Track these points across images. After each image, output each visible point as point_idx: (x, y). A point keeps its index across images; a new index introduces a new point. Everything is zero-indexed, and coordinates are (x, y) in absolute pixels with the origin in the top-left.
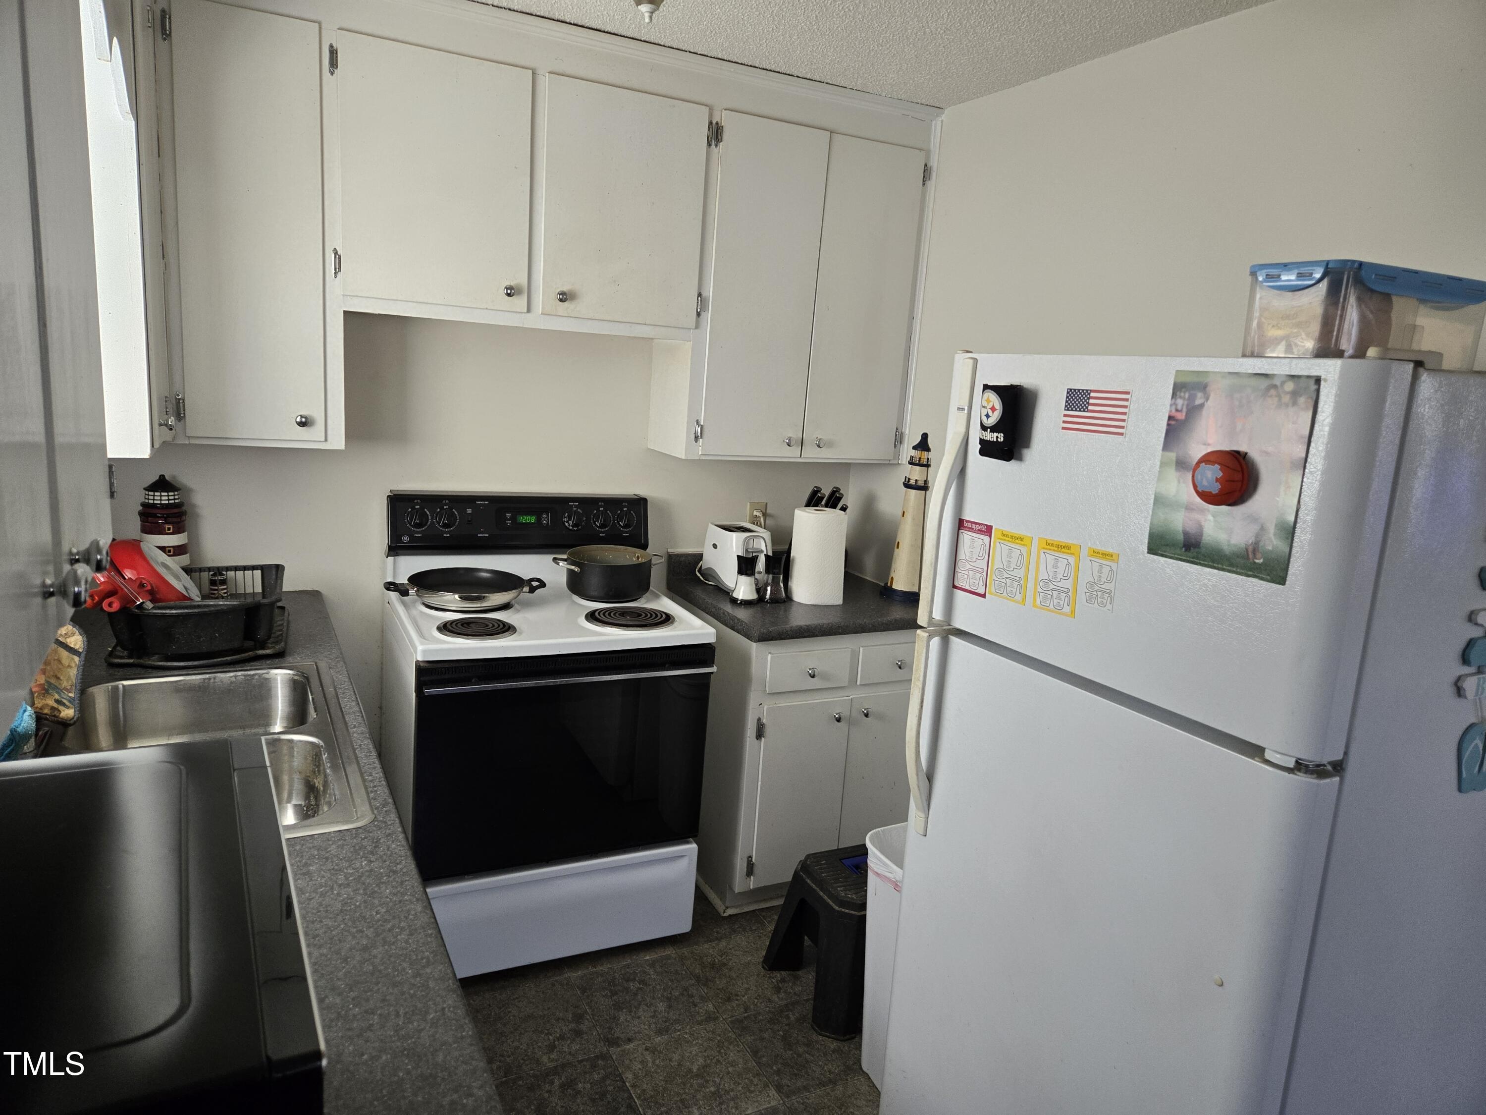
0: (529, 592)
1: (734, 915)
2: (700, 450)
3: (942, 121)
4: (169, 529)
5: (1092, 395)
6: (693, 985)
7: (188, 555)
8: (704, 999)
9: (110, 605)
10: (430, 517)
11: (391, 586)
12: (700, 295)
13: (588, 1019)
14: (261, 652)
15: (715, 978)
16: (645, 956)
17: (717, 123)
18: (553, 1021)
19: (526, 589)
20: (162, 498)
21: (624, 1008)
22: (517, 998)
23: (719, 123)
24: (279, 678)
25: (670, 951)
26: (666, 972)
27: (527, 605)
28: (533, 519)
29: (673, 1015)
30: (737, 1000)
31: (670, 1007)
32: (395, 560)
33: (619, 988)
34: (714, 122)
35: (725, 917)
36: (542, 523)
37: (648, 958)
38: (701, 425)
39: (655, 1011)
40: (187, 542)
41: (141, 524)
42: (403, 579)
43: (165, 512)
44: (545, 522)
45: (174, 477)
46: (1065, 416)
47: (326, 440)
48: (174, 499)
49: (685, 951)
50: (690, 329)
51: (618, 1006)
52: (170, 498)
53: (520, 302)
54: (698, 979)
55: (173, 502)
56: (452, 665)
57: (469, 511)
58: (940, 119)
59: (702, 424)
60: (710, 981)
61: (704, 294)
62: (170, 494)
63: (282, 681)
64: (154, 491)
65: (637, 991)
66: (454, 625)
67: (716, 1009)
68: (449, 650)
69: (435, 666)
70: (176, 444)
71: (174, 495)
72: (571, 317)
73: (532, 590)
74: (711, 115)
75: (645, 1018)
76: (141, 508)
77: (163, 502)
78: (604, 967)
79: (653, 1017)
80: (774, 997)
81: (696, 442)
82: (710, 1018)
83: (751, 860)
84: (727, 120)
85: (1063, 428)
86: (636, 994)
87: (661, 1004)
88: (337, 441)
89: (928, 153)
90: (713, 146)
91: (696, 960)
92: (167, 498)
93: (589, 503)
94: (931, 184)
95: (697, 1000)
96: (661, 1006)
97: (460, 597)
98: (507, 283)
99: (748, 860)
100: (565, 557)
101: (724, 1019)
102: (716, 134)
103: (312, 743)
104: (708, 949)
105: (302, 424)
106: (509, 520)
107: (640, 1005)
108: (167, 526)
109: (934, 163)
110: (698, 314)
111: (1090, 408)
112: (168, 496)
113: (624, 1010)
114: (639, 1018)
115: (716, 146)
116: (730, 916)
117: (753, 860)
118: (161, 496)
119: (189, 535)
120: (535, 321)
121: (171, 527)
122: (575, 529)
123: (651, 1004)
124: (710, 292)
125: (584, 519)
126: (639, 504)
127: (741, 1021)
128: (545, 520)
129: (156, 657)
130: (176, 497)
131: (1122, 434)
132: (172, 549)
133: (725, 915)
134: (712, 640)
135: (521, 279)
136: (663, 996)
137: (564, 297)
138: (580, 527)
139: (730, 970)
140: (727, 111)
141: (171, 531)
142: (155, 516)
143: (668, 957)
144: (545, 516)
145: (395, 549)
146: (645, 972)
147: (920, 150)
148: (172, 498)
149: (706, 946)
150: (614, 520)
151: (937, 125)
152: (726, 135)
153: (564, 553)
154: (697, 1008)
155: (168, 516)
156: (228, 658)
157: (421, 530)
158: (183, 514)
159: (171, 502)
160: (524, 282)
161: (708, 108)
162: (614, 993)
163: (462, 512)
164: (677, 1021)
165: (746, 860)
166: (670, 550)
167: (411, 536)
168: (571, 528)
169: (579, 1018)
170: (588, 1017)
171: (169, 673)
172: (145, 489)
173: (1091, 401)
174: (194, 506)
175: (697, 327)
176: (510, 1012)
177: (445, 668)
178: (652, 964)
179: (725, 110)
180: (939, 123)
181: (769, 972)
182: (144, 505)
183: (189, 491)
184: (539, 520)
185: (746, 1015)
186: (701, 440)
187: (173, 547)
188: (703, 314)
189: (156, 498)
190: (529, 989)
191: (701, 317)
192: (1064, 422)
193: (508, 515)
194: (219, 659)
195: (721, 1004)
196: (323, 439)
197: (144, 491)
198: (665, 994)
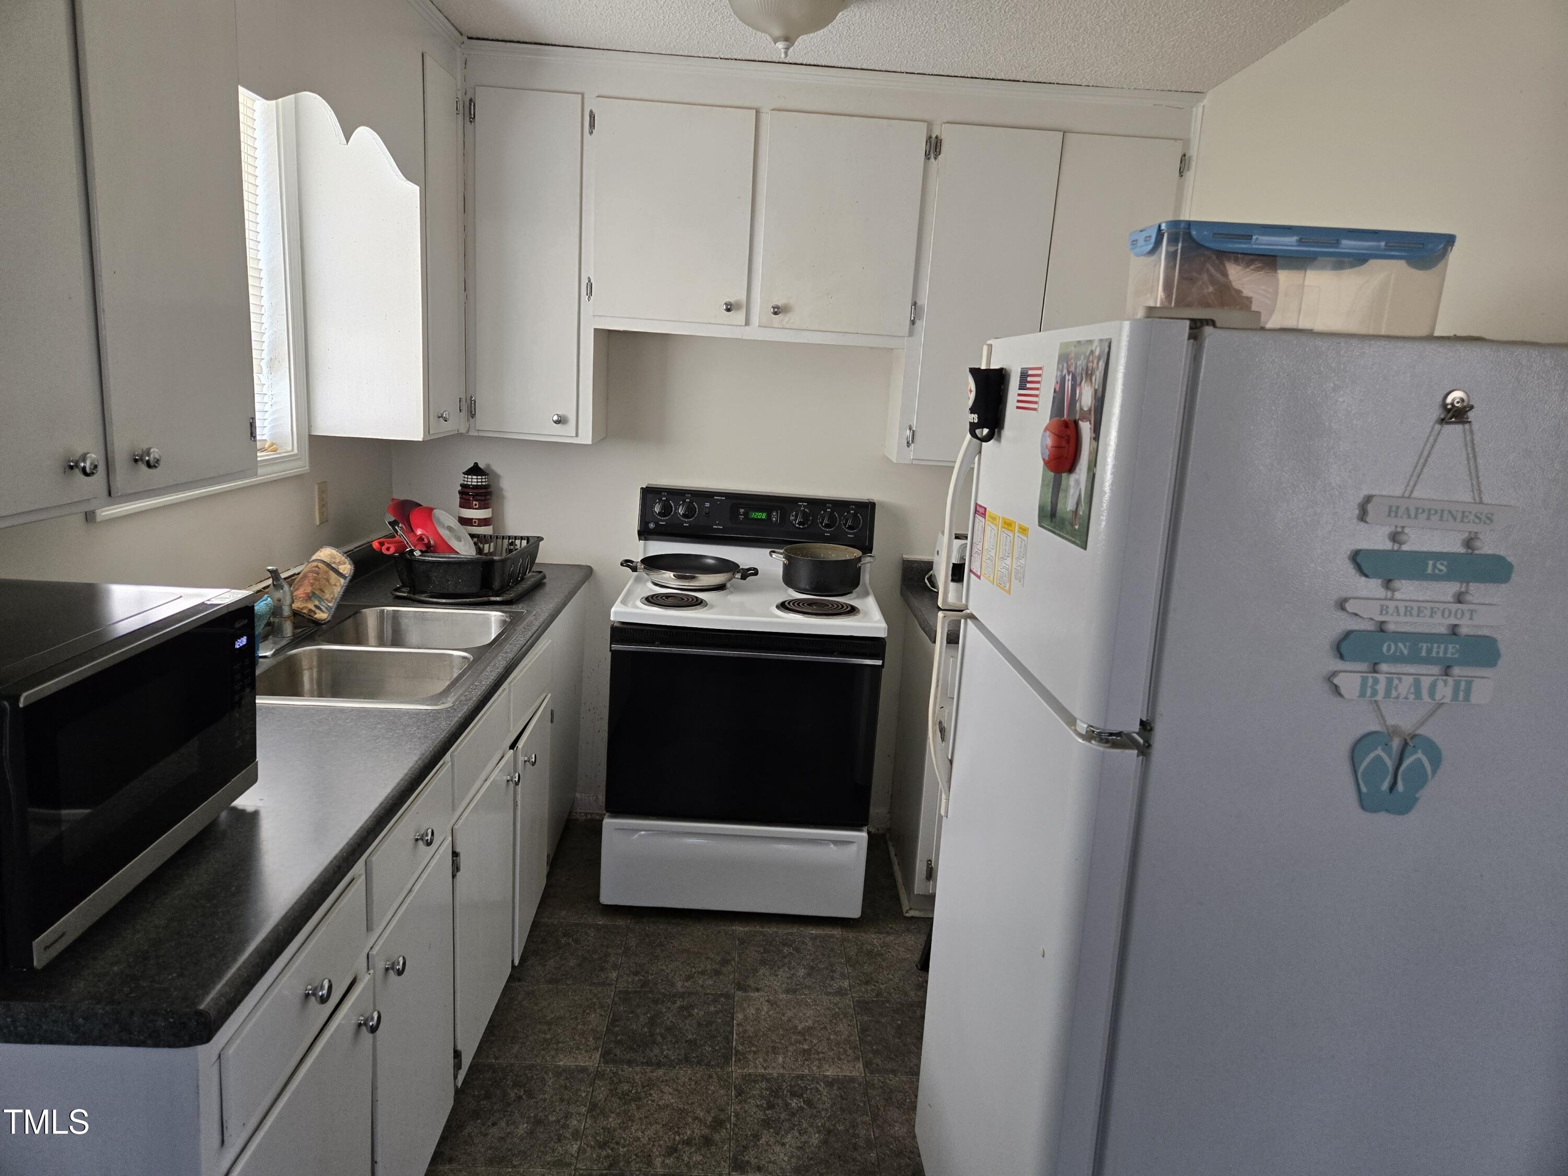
0: (741, 579)
1: (916, 918)
2: (911, 454)
3: (1204, 106)
4: (476, 505)
5: (1030, 372)
6: (841, 963)
7: (491, 527)
8: (843, 976)
9: (388, 549)
10: (673, 509)
11: (627, 563)
12: (915, 304)
13: (732, 965)
14: (493, 599)
15: (865, 963)
16: (812, 930)
17: (937, 137)
18: (703, 959)
19: (738, 576)
20: (474, 480)
21: (767, 965)
22: (684, 934)
23: (939, 136)
24: (493, 619)
25: (837, 932)
26: (823, 947)
27: (738, 590)
28: (763, 516)
29: (808, 982)
30: (875, 985)
31: (809, 975)
32: (645, 543)
33: (773, 948)
34: (934, 136)
35: (907, 917)
36: (771, 520)
37: (813, 932)
38: (914, 431)
39: (793, 974)
40: (490, 516)
41: (460, 501)
42: (638, 558)
43: (475, 491)
44: (774, 519)
45: (488, 466)
46: (1020, 395)
47: (577, 435)
48: (482, 482)
49: (851, 935)
50: (904, 337)
51: (763, 962)
52: (479, 480)
53: (738, 317)
54: (849, 960)
55: (480, 484)
56: (639, 627)
57: (707, 505)
58: (1202, 104)
59: (914, 429)
60: (859, 964)
61: (919, 303)
62: (479, 477)
63: (495, 620)
64: (468, 475)
65: (788, 955)
66: (654, 598)
67: (850, 987)
68: (642, 615)
69: (625, 626)
70: (469, 436)
71: (482, 479)
72: (786, 329)
73: (744, 577)
74: (930, 130)
75: (782, 977)
76: (460, 488)
77: (473, 484)
78: (770, 930)
79: (788, 978)
80: (911, 992)
81: (908, 446)
82: (841, 992)
83: (931, 864)
84: (947, 135)
85: (1018, 408)
86: (785, 957)
87: (803, 970)
88: (586, 437)
89: (1187, 142)
90: (932, 159)
91: (857, 944)
92: (476, 480)
93: (816, 504)
94: (1190, 175)
95: (837, 975)
96: (802, 972)
97: (674, 575)
98: (727, 300)
99: (928, 863)
100: (782, 551)
101: (852, 997)
102: (934, 147)
103: (464, 658)
104: (872, 938)
105: (557, 422)
106: (742, 515)
107: (783, 966)
108: (474, 503)
109: (1193, 152)
110: (913, 322)
111: (1029, 385)
112: (477, 479)
113: (767, 967)
114: (777, 975)
115: (935, 158)
116: (912, 917)
117: (933, 865)
118: (472, 479)
119: (492, 510)
120: (754, 333)
121: (477, 503)
122: (801, 527)
123: (794, 968)
124: (924, 301)
125: (811, 518)
126: (867, 509)
127: (867, 1003)
128: (775, 517)
129: (426, 595)
130: (484, 480)
131: (1035, 409)
132: (477, 521)
133: (907, 915)
134: (882, 634)
135: (740, 295)
136: (808, 964)
137: (777, 311)
138: (806, 526)
139: (884, 960)
140: (947, 125)
141: (477, 506)
142: (467, 494)
143: (832, 936)
144: (775, 514)
145: (645, 533)
146: (804, 943)
147: (1176, 140)
148: (480, 480)
149: (873, 936)
150: (840, 522)
151: (1198, 111)
152: (945, 148)
153: (782, 549)
154: (832, 982)
155: (477, 495)
156: (467, 600)
157: (665, 518)
158: (489, 494)
159: (479, 484)
160: (743, 298)
161: (926, 124)
162: (766, 951)
163: (701, 505)
164: (809, 987)
165: (926, 863)
166: (904, 556)
167: (657, 524)
168: (797, 525)
169: (725, 962)
170: (733, 964)
171: (425, 606)
172: (464, 473)
173: (1029, 379)
174: (501, 489)
175: (911, 334)
176: (672, 943)
177: (633, 629)
178: (814, 938)
179: (945, 123)
180: (1200, 109)
181: (919, 972)
182: (462, 486)
183: (497, 477)
184: (769, 516)
185: (875, 999)
186: (913, 445)
187: (479, 519)
188: (918, 322)
189: (473, 480)
190: (699, 930)
191: (916, 325)
192: (1019, 401)
193: (742, 511)
194: (460, 600)
195: (857, 985)
196: (574, 435)
197: (463, 475)
198: (811, 963)
